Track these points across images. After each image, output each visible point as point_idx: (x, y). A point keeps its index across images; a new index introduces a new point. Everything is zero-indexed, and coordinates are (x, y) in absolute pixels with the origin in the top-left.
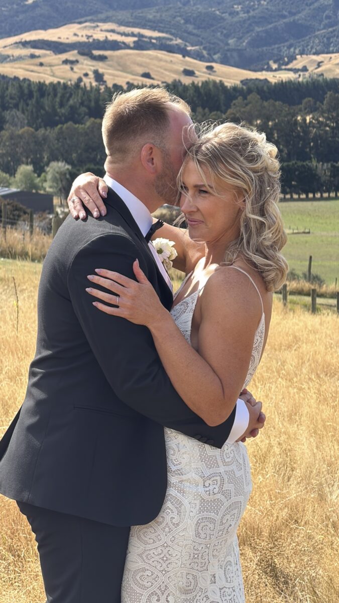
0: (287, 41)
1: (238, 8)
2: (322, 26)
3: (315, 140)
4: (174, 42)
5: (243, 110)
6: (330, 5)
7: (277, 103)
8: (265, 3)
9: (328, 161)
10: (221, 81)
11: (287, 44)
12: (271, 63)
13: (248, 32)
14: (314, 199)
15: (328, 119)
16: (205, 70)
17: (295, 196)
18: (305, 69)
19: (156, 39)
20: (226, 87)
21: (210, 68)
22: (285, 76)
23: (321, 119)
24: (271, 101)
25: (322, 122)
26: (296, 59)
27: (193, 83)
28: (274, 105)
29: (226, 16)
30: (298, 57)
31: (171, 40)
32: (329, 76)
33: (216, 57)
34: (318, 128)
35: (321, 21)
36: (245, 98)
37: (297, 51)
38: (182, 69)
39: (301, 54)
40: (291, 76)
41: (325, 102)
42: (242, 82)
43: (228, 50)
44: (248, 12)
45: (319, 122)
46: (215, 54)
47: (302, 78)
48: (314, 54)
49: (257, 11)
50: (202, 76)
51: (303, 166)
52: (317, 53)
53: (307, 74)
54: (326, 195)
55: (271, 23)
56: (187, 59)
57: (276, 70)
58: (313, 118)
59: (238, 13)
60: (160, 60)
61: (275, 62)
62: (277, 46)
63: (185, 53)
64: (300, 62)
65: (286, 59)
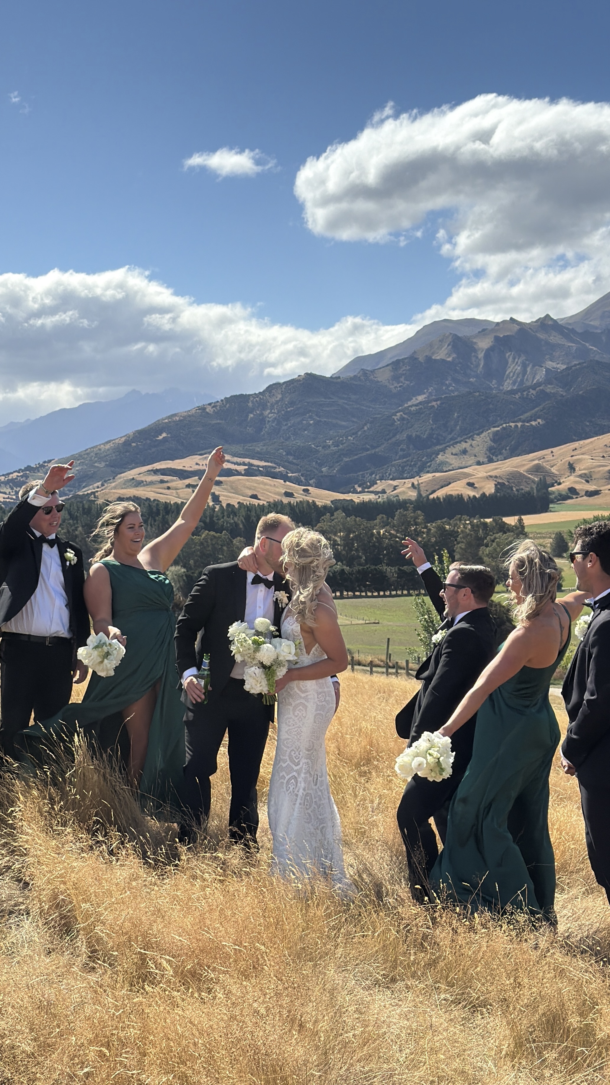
0: (370, 469)
1: (329, 442)
2: (398, 457)
3: (386, 549)
4: (277, 470)
5: (329, 524)
6: (404, 440)
7: (358, 519)
8: (352, 438)
9: (395, 566)
10: (313, 501)
11: (369, 471)
12: (356, 486)
13: (337, 462)
14: (384, 596)
15: (397, 531)
16: (302, 492)
17: (369, 594)
18: (384, 492)
19: (263, 467)
20: (318, 506)
21: (306, 491)
22: (367, 497)
23: (392, 532)
24: (353, 517)
25: (393, 534)
26: (376, 483)
27: (290, 503)
28: (355, 521)
29: (320, 448)
30: (378, 482)
31: (275, 468)
32: (401, 498)
33: (311, 482)
34: (389, 539)
35: (397, 453)
36: (332, 515)
37: (378, 477)
38: (284, 491)
39: (381, 480)
40: (372, 497)
41: (395, 518)
42: (332, 502)
43: (322, 476)
44: (338, 446)
45: (391, 534)
46: (310, 480)
47: (381, 499)
48: (391, 480)
49: (345, 445)
50: (299, 496)
51: (375, 569)
52: (393, 479)
53: (385, 496)
54: (394, 593)
55: (356, 455)
56: (287, 483)
57: (360, 492)
58: (386, 531)
59: (329, 447)
60: (265, 484)
61: (359, 486)
62: (361, 473)
63: (286, 478)
64: (379, 486)
65: (368, 484)
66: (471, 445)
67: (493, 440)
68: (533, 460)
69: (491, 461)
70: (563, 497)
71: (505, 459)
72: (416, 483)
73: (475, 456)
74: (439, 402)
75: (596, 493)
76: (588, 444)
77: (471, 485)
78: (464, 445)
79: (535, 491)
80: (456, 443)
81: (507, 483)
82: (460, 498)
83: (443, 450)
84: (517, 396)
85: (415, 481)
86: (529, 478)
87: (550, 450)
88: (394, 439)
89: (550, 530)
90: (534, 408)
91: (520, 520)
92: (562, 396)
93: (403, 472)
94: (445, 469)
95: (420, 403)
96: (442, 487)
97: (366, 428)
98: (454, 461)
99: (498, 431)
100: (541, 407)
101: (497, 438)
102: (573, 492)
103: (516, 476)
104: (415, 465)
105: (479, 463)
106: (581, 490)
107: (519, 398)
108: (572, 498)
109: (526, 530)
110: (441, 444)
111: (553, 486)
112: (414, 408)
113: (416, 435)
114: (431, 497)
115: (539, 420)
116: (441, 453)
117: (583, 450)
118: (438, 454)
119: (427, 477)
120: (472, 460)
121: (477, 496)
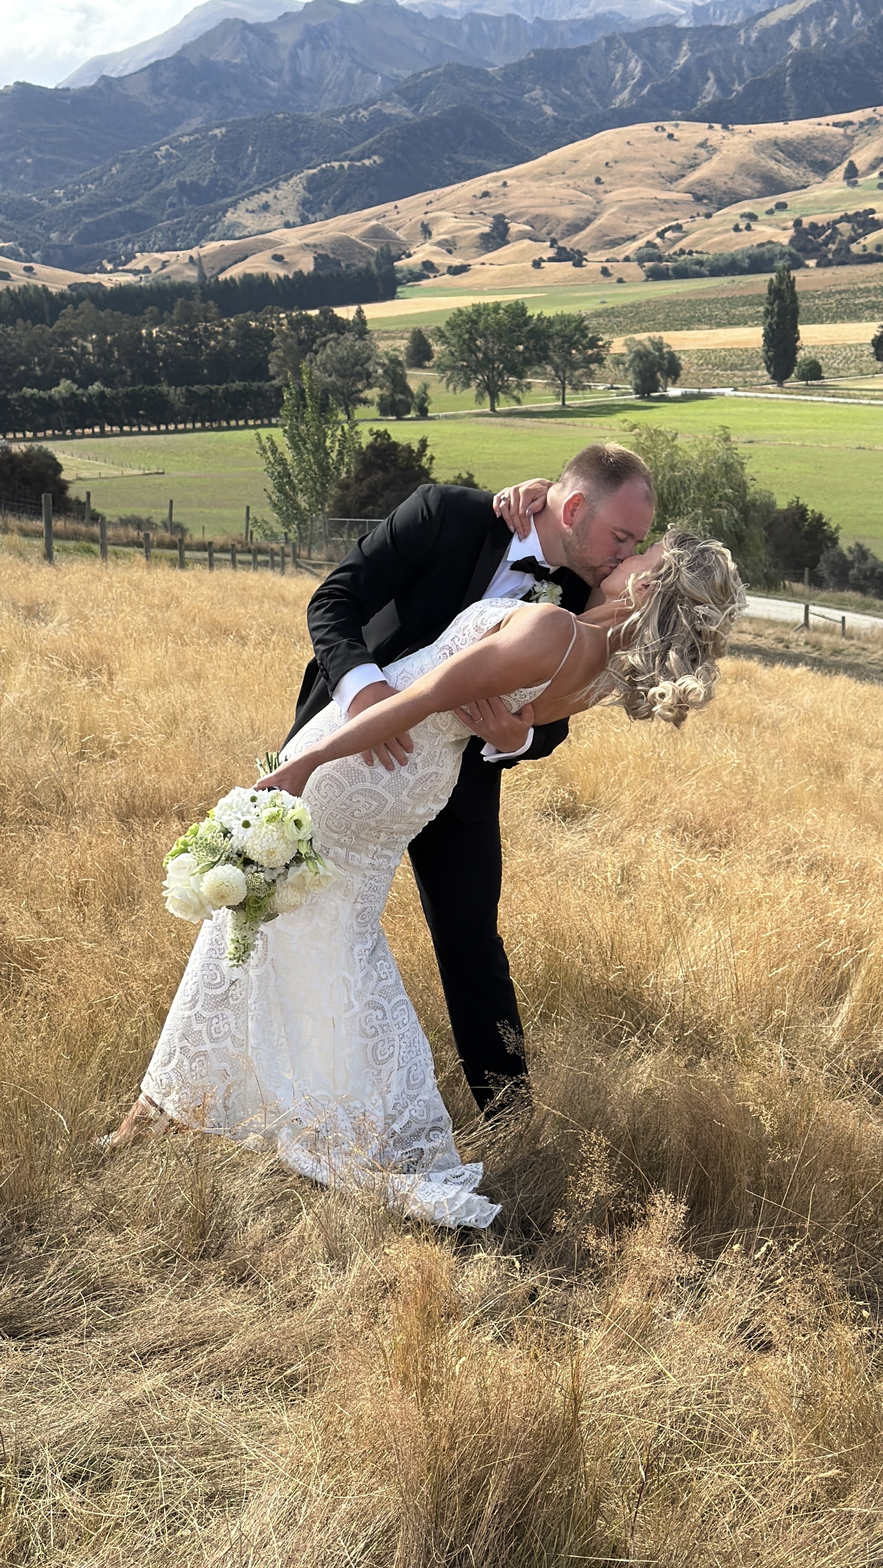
0: (122, 235)
1: (59, 193)
2: (164, 217)
3: (162, 359)
5: (73, 321)
6: (174, 190)
7: (116, 313)
8: (93, 187)
9: (182, 385)
10: (44, 286)
11: (122, 238)
12: (105, 262)
13: (74, 224)
14: (167, 432)
15: (178, 332)
16: (22, 272)
17: (144, 429)
18: (147, 270)
20: (51, 293)
21: (29, 269)
22: (124, 279)
23: (170, 333)
24: (108, 311)
25: (172, 336)
26: (135, 257)
27: (8, 289)
28: (112, 316)
29: (45, 203)
30: (138, 255)
32: (178, 279)
33: (35, 255)
34: (167, 344)
35: (164, 210)
36: (76, 308)
37: (136, 248)
39: (142, 251)
40: (130, 278)
41: (175, 311)
42: (69, 286)
43: (50, 247)
44: (73, 198)
45: (168, 336)
46: (34, 252)
47: (143, 281)
48: (157, 251)
49: (84, 197)
50: (19, 280)
51: (152, 391)
52: (161, 250)
53: (150, 277)
54: (181, 426)
55: (101, 213)
57: (111, 272)
58: (160, 332)
59: (59, 200)
61: (109, 262)
62: (110, 241)
64: (141, 261)
65: (123, 258)
66: (275, 197)
67: (308, 189)
68: (368, 220)
69: (305, 221)
70: (416, 276)
71: (327, 218)
72: (195, 256)
73: (282, 213)
74: (224, 130)
75: (462, 269)
76: (449, 194)
77: (278, 258)
78: (264, 197)
79: (374, 267)
80: (253, 193)
81: (332, 256)
82: (265, 279)
83: (234, 205)
84: (341, 121)
85: (194, 252)
86: (365, 247)
87: (393, 204)
88: (157, 189)
89: (402, 327)
90: (366, 139)
91: (360, 312)
92: (407, 119)
93: (174, 239)
94: (237, 235)
95: (196, 131)
96: (236, 262)
97: (114, 170)
98: (251, 223)
99: (314, 175)
100: (377, 137)
101: (313, 186)
102: (429, 267)
103: (344, 244)
104: (192, 228)
105: (287, 225)
106: (440, 264)
107: (345, 122)
108: (428, 277)
109: (369, 327)
110: (230, 196)
111: (399, 259)
112: (185, 139)
113: (192, 182)
114: (221, 277)
115: (375, 158)
116: (231, 210)
117: (441, 203)
118: (227, 211)
119: (211, 247)
120: (277, 220)
121: (291, 276)
